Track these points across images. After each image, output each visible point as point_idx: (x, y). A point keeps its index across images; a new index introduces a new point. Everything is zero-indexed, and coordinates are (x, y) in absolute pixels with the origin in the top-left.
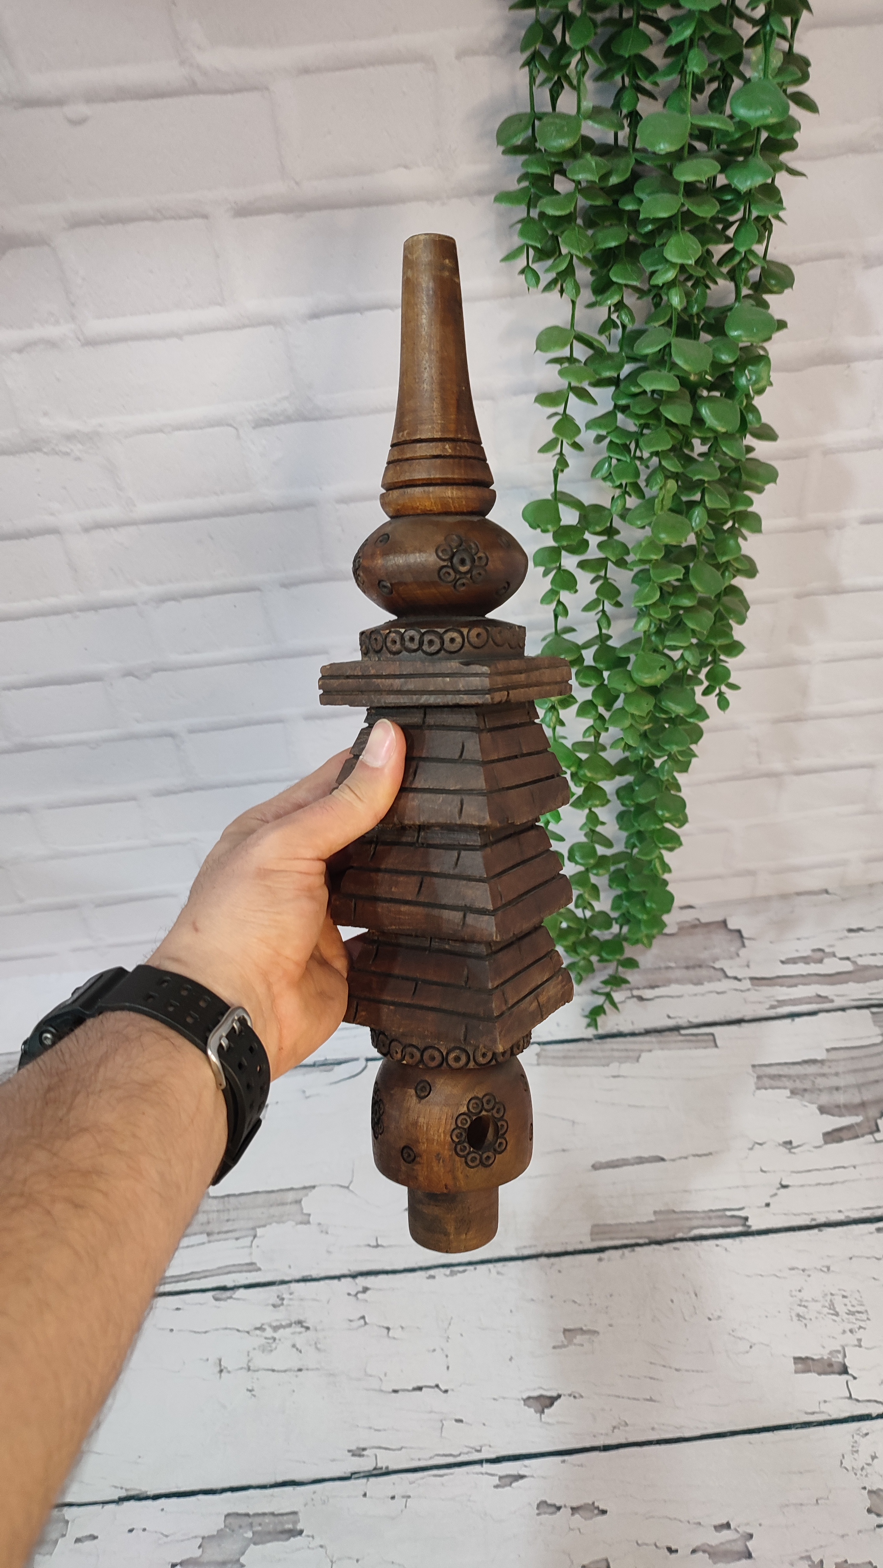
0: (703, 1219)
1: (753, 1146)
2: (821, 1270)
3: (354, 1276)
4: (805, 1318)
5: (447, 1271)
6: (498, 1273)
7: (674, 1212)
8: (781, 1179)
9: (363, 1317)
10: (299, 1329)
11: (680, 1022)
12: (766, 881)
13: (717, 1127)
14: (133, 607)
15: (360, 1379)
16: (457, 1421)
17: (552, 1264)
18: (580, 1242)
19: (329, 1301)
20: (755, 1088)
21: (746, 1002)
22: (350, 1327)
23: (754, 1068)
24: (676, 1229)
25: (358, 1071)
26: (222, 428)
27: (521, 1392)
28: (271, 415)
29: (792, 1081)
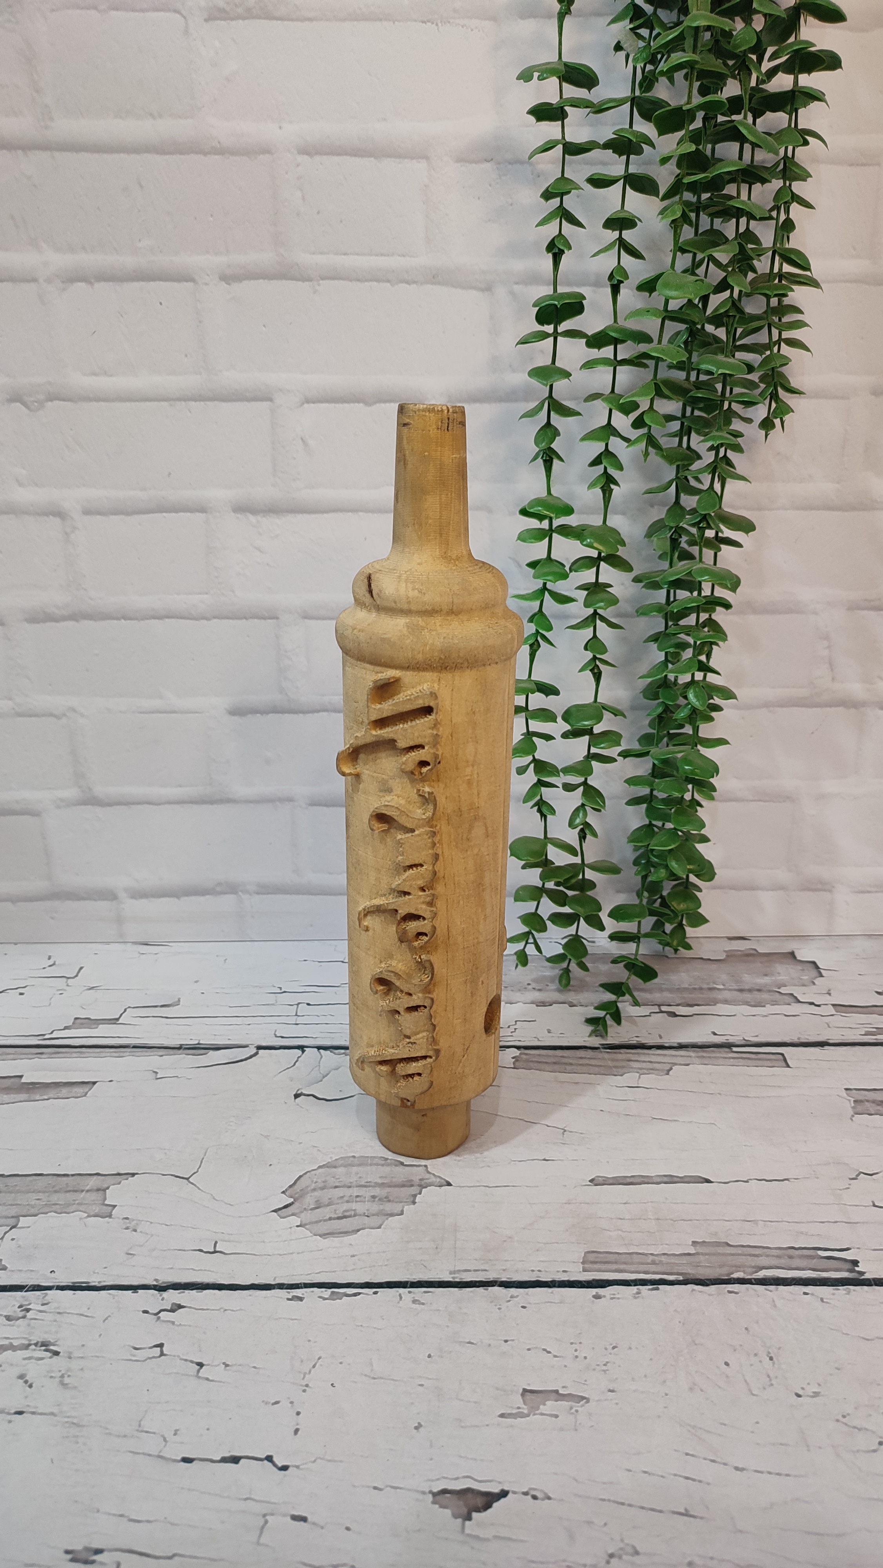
0: (778, 1257)
1: (858, 1175)
3: (161, 1288)
5: (327, 1293)
6: (414, 1302)
7: (729, 1245)
9: (161, 1346)
10: (40, 1354)
11: (732, 1040)
12: (848, 904)
13: (796, 1151)
14: (32, 285)
15: (125, 1436)
16: (295, 1518)
17: (512, 1297)
18: (564, 1271)
19: (106, 1319)
20: (852, 1113)
21: (829, 1027)
22: (134, 1358)
23: (848, 1092)
24: (733, 1267)
25: (243, 1058)
26: (168, 14)
27: (429, 1480)
28: (227, 3)
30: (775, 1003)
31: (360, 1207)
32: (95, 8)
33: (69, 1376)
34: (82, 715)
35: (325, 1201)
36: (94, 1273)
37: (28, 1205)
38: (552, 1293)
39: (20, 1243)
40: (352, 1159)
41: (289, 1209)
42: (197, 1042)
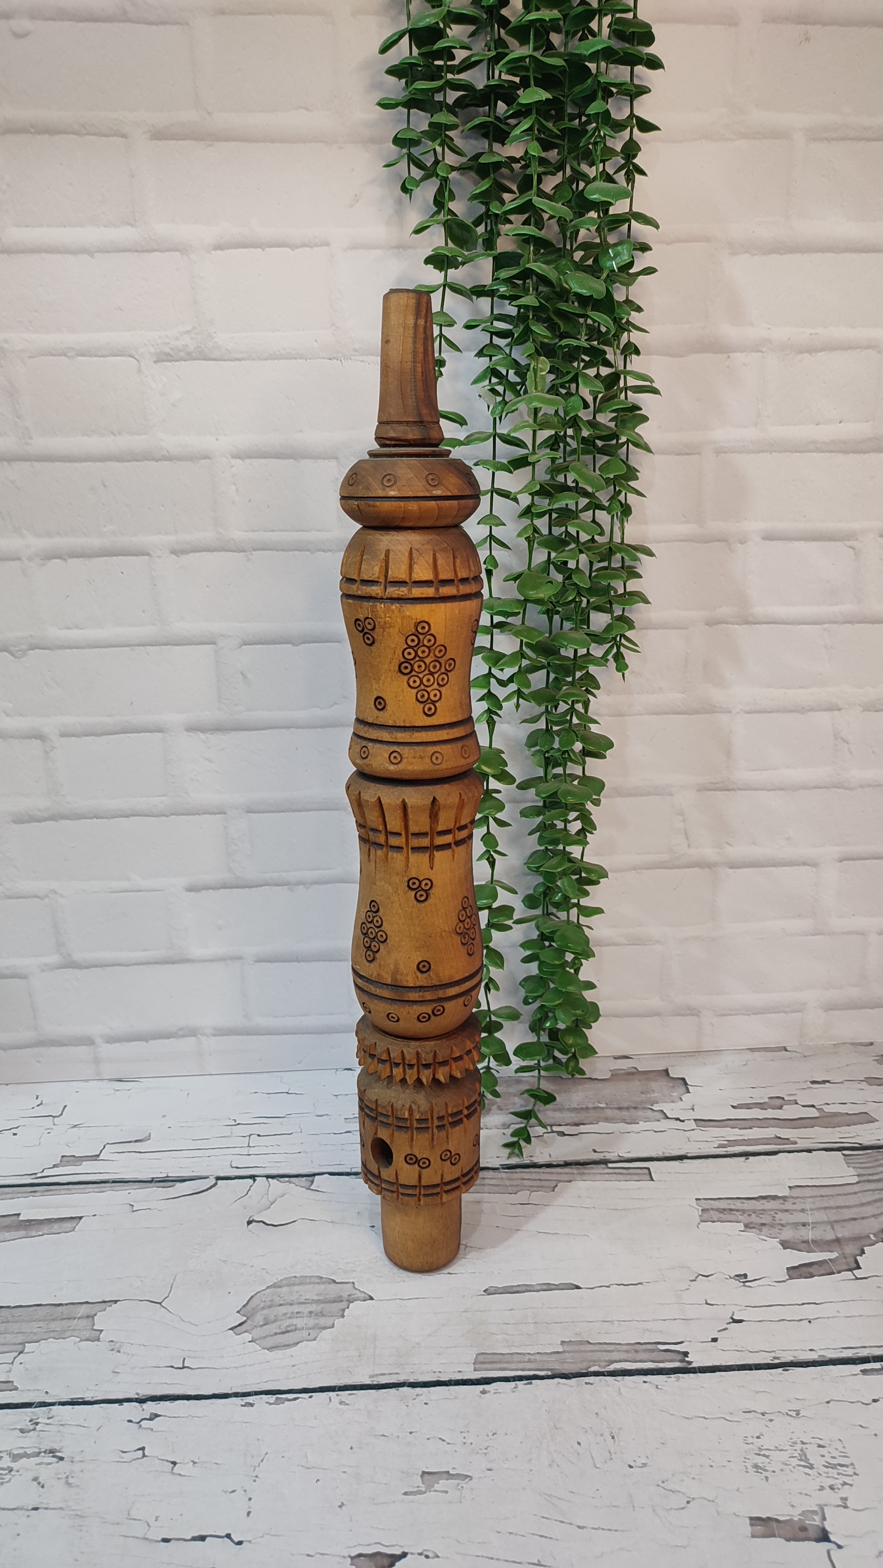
0: (627, 1351)
1: (697, 1277)
2: (787, 1414)
3: (141, 1401)
4: (766, 1471)
5: (272, 1398)
6: (341, 1403)
7: (589, 1343)
8: (733, 1314)
9: (143, 1449)
10: (49, 1459)
11: (609, 1156)
12: (713, 1025)
13: (651, 1258)
14: (17, 563)
15: (118, 1524)
17: (417, 1395)
18: (459, 1372)
19: (99, 1428)
20: (699, 1221)
21: (689, 1141)
22: (121, 1460)
23: (698, 1201)
24: (590, 1361)
25: (205, 1188)
26: (124, 358)
27: (348, 1547)
28: (172, 349)
29: (746, 1215)
30: (648, 1120)
31: (299, 1322)
32: (65, 355)
33: (72, 1477)
34: (62, 896)
35: (272, 1317)
36: (88, 1390)
37: (32, 1332)
38: (449, 1390)
39: (27, 1366)
40: (293, 1279)
41: (243, 1326)
42: (165, 1175)
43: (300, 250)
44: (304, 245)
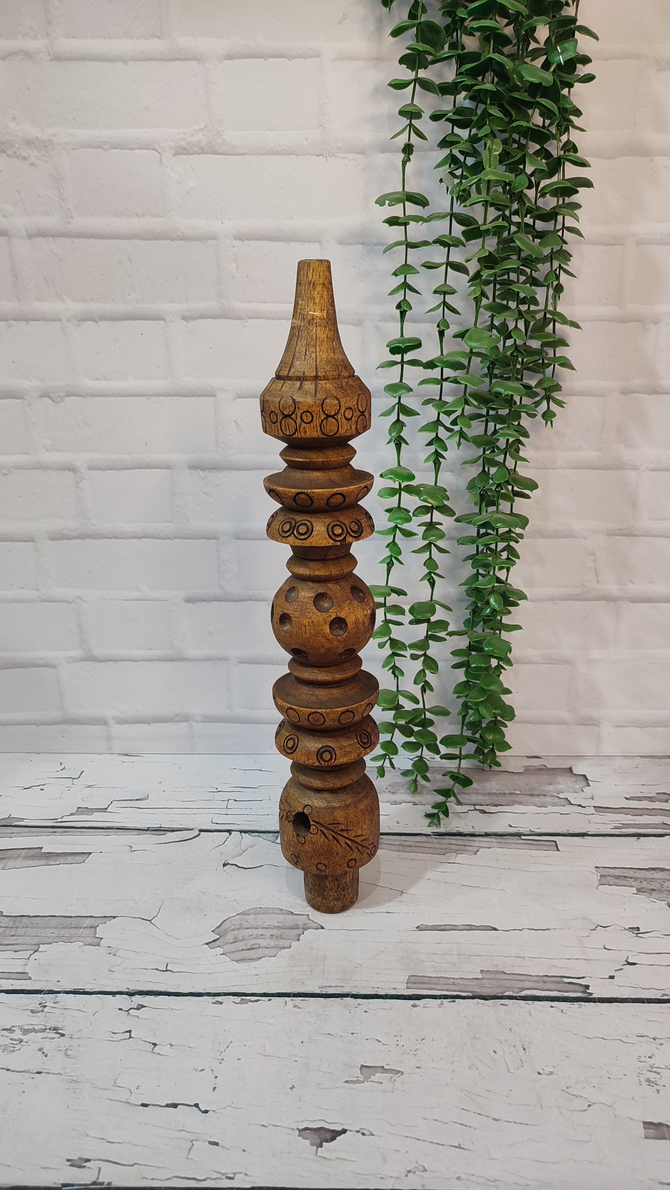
0: (536, 982)
1: (596, 927)
3: (131, 994)
4: (657, 1085)
5: (238, 999)
6: (295, 1006)
7: (504, 973)
8: (628, 958)
9: (130, 1032)
10: (52, 1035)
11: (522, 830)
12: (610, 735)
13: (557, 910)
14: (58, 323)
16: (211, 1143)
17: (359, 1005)
18: (394, 988)
19: (95, 1013)
20: (598, 884)
21: (589, 822)
22: (112, 1039)
23: (597, 869)
24: (505, 988)
25: (190, 837)
26: (149, 151)
27: (297, 1122)
28: (188, 144)
29: (638, 882)
30: (554, 805)
31: (263, 942)
32: (101, 148)
33: (71, 1050)
34: (86, 601)
35: (241, 937)
36: (88, 983)
37: (45, 936)
38: (385, 1002)
39: (40, 962)
40: (259, 909)
41: (216, 942)
42: (159, 826)
43: (296, 60)
44: (299, 56)
